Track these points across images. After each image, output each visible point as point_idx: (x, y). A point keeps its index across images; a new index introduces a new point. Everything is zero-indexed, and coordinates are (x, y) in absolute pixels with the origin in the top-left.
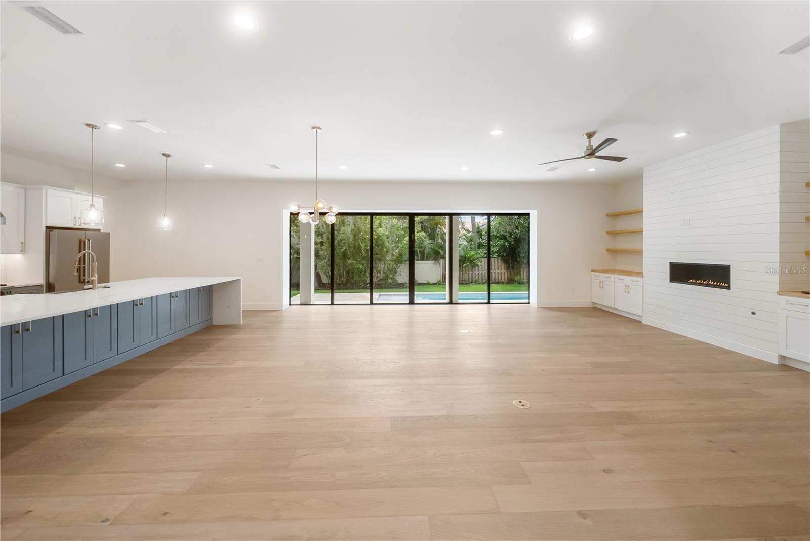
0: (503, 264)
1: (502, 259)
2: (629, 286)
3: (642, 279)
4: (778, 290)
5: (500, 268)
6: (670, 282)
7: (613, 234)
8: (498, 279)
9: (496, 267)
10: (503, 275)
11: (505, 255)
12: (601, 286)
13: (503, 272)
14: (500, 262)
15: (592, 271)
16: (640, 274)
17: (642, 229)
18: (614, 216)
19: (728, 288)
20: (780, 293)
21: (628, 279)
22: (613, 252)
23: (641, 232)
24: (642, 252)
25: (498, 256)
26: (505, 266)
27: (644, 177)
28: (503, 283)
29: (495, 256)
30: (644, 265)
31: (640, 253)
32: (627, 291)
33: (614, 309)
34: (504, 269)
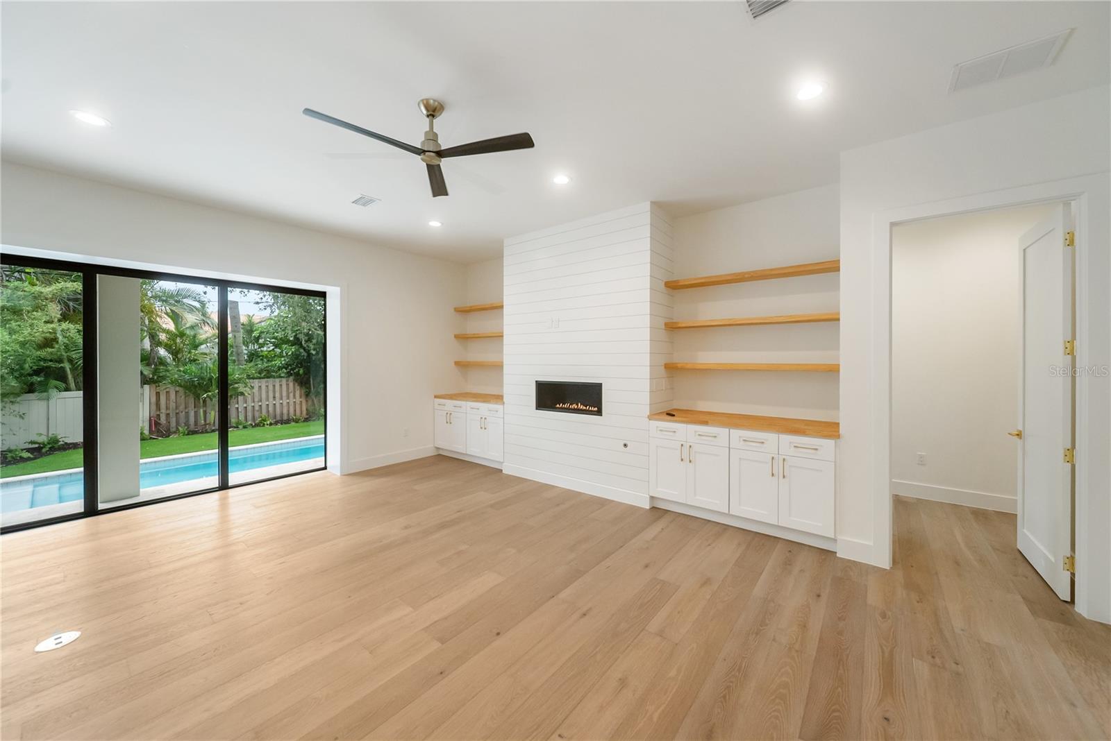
0: (298, 388)
1: (295, 380)
2: (485, 418)
3: (502, 406)
4: (648, 414)
5: (291, 395)
6: (537, 409)
7: (463, 338)
8: (288, 414)
9: (284, 394)
10: (298, 407)
11: (301, 372)
12: (448, 421)
13: (298, 402)
14: (291, 385)
15: (435, 397)
16: (499, 398)
17: (503, 333)
18: (464, 311)
19: (599, 413)
20: (651, 417)
21: (484, 407)
22: (462, 366)
23: (500, 336)
24: (502, 366)
25: (289, 374)
26: (303, 392)
27: (505, 255)
28: (297, 421)
29: (282, 375)
30: (504, 385)
31: (498, 367)
32: (483, 426)
33: (466, 454)
34: (301, 397)
